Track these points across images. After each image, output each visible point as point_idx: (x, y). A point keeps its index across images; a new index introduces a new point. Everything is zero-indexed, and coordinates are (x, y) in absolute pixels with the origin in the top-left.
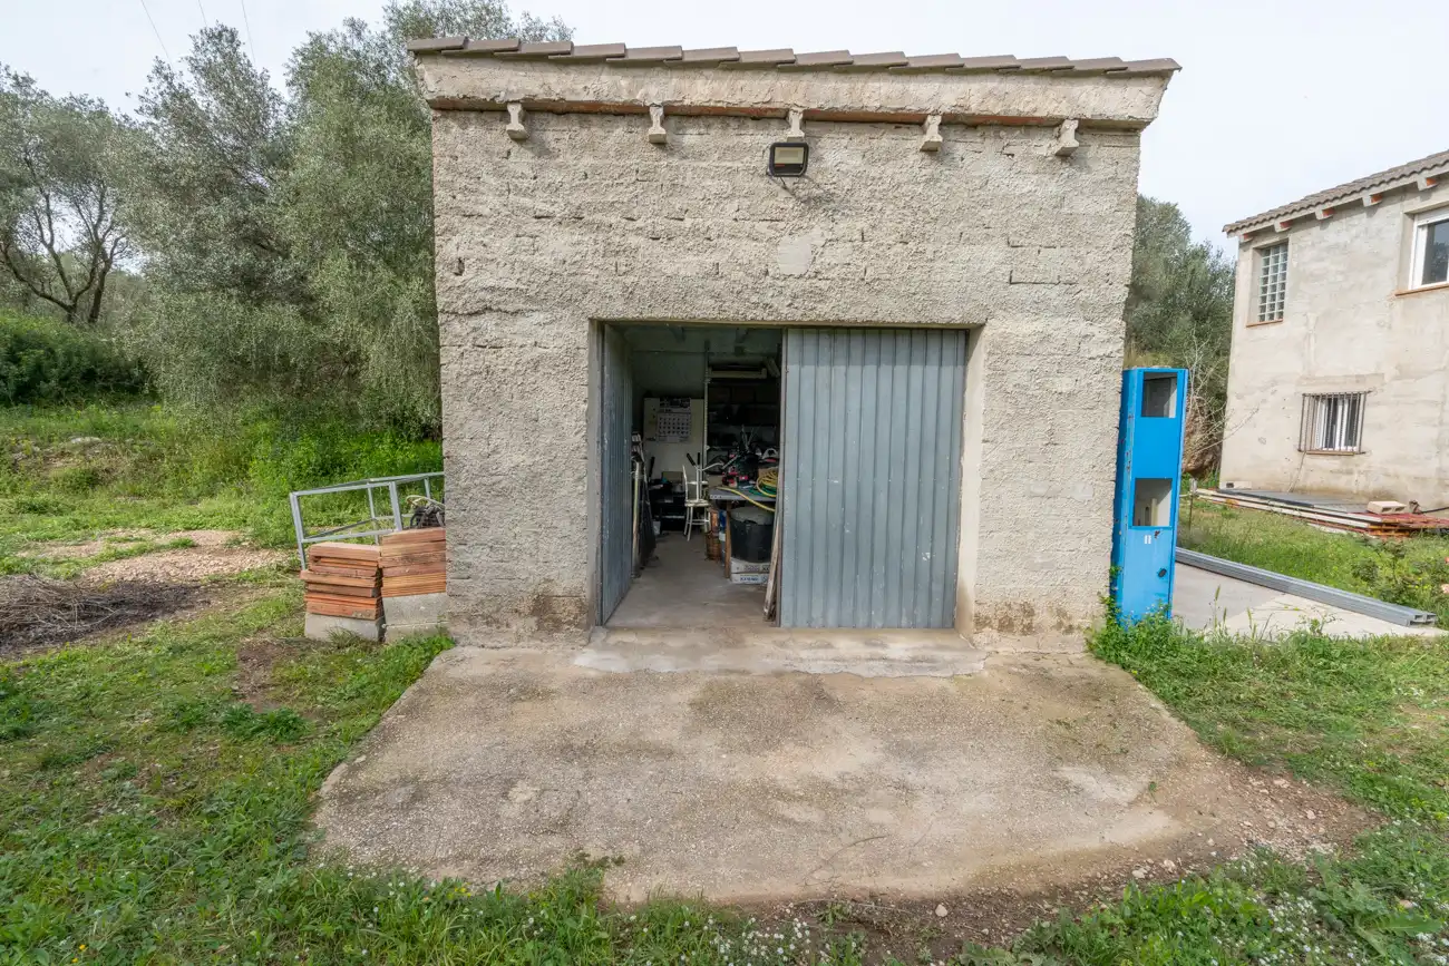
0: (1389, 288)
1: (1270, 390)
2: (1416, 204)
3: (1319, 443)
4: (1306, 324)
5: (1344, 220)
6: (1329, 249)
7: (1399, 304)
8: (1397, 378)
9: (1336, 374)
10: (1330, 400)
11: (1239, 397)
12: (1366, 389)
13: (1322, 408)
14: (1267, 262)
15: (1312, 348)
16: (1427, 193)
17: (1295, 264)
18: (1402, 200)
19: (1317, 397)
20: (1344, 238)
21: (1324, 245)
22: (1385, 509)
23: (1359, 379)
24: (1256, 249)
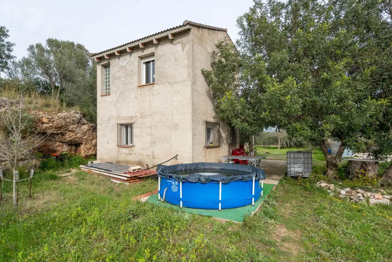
0: (136, 84)
1: (109, 122)
2: (141, 54)
3: (124, 143)
4: (117, 96)
5: (124, 57)
6: (121, 67)
7: (139, 90)
8: (140, 118)
9: (126, 116)
10: (126, 126)
11: (101, 125)
12: (133, 122)
13: (124, 129)
14: (106, 71)
15: (119, 105)
16: (143, 49)
17: (112, 72)
18: (137, 52)
19: (122, 125)
20: (124, 64)
21: (119, 66)
22: (134, 170)
23: (131, 118)
24: (102, 65)
